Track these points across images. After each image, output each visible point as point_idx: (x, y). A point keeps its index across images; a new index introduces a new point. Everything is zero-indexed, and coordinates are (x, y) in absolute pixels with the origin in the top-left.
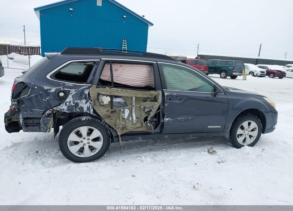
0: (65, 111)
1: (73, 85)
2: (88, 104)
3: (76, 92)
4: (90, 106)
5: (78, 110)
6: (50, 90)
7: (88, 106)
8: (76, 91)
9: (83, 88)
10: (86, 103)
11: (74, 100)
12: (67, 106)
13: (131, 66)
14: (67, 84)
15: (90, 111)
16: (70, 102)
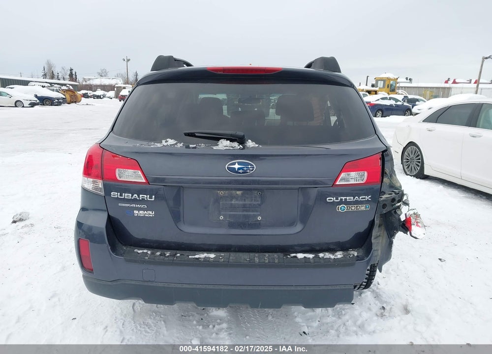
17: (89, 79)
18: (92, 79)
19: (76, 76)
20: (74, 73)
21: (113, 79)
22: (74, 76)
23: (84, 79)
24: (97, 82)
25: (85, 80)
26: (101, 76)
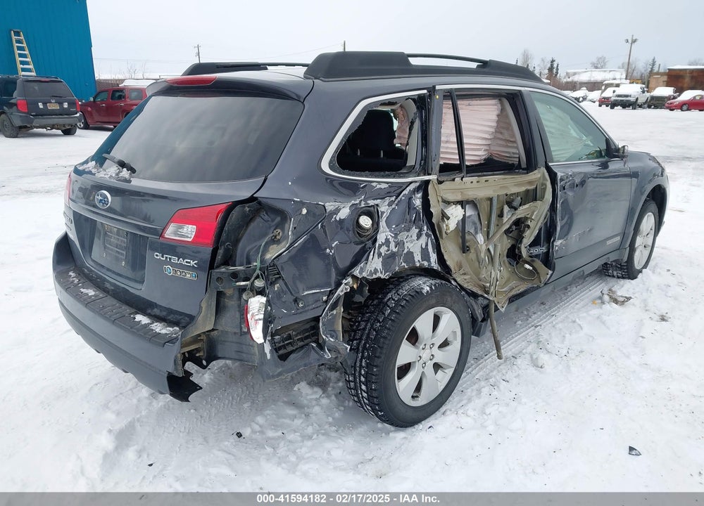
0: (379, 275)
1: (386, 186)
2: (423, 239)
3: (393, 206)
4: (427, 245)
5: (403, 264)
6: (337, 211)
7: (424, 247)
8: (393, 202)
9: (408, 189)
10: (419, 236)
11: (396, 235)
12: (381, 259)
13: (469, 105)
14: (374, 184)
15: (429, 261)
16: (387, 242)
17: (575, 74)
18: (579, 73)
19: (557, 69)
20: (555, 66)
21: (610, 71)
22: (555, 70)
23: (567, 73)
24: (584, 77)
25: (568, 75)
26: (596, 68)
